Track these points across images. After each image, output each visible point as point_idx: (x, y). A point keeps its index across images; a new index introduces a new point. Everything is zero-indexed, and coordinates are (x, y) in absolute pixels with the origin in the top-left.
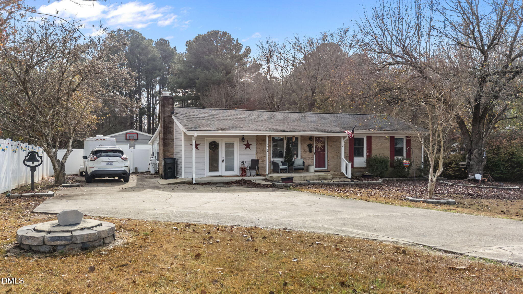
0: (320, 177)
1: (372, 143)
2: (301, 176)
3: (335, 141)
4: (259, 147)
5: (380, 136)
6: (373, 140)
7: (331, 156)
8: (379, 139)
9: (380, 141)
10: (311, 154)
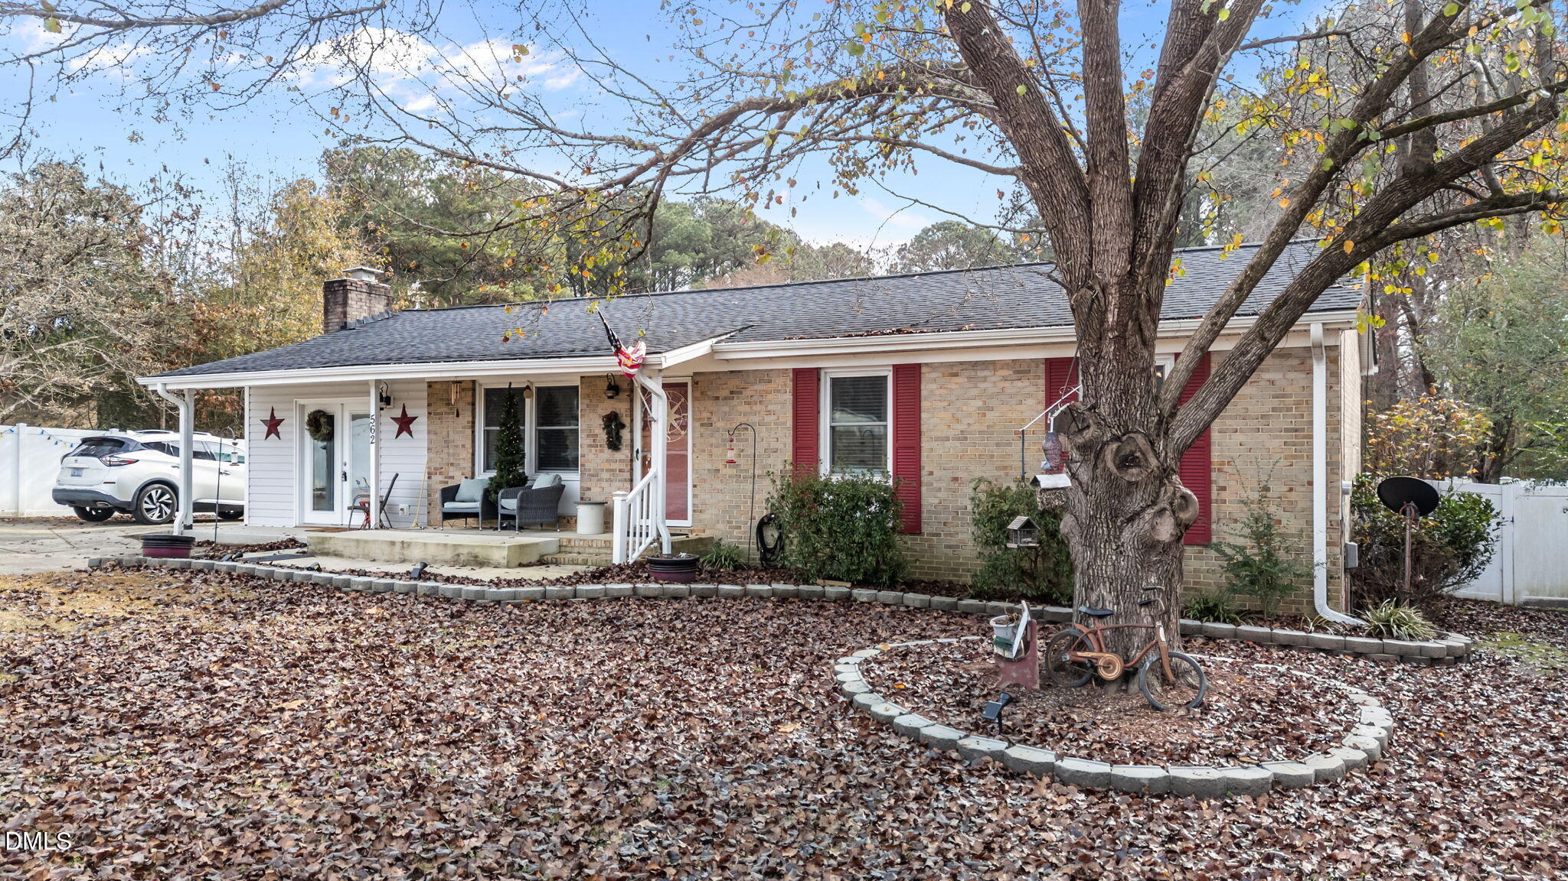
0: (461, 550)
1: (924, 404)
2: (393, 543)
3: (725, 398)
4: (433, 428)
5: (975, 365)
6: (927, 388)
7: (709, 466)
8: (970, 378)
9: (974, 392)
10: (618, 455)
